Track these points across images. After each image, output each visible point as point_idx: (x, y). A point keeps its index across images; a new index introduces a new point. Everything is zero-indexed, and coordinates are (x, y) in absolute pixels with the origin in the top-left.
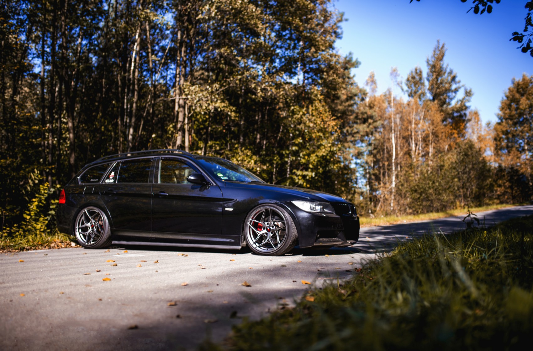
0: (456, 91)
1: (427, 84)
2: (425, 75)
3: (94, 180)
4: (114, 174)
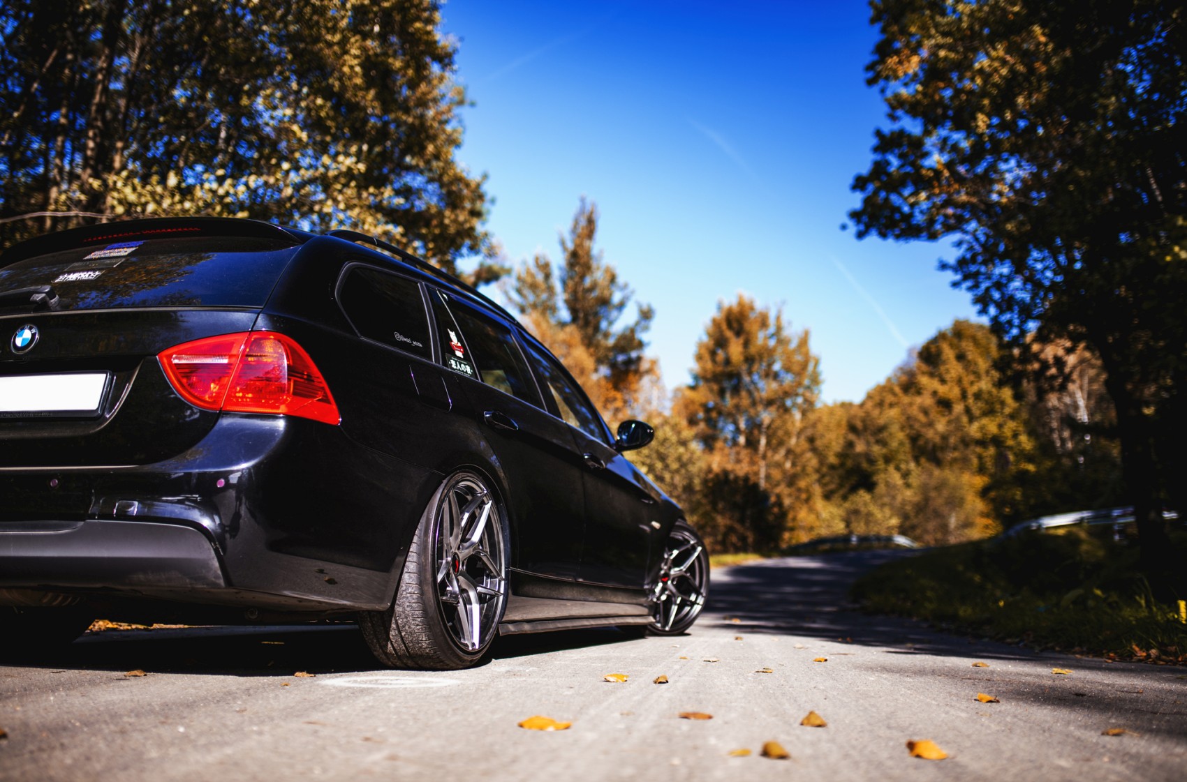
0: (621, 306)
1: (560, 288)
3: (409, 341)
4: (458, 341)
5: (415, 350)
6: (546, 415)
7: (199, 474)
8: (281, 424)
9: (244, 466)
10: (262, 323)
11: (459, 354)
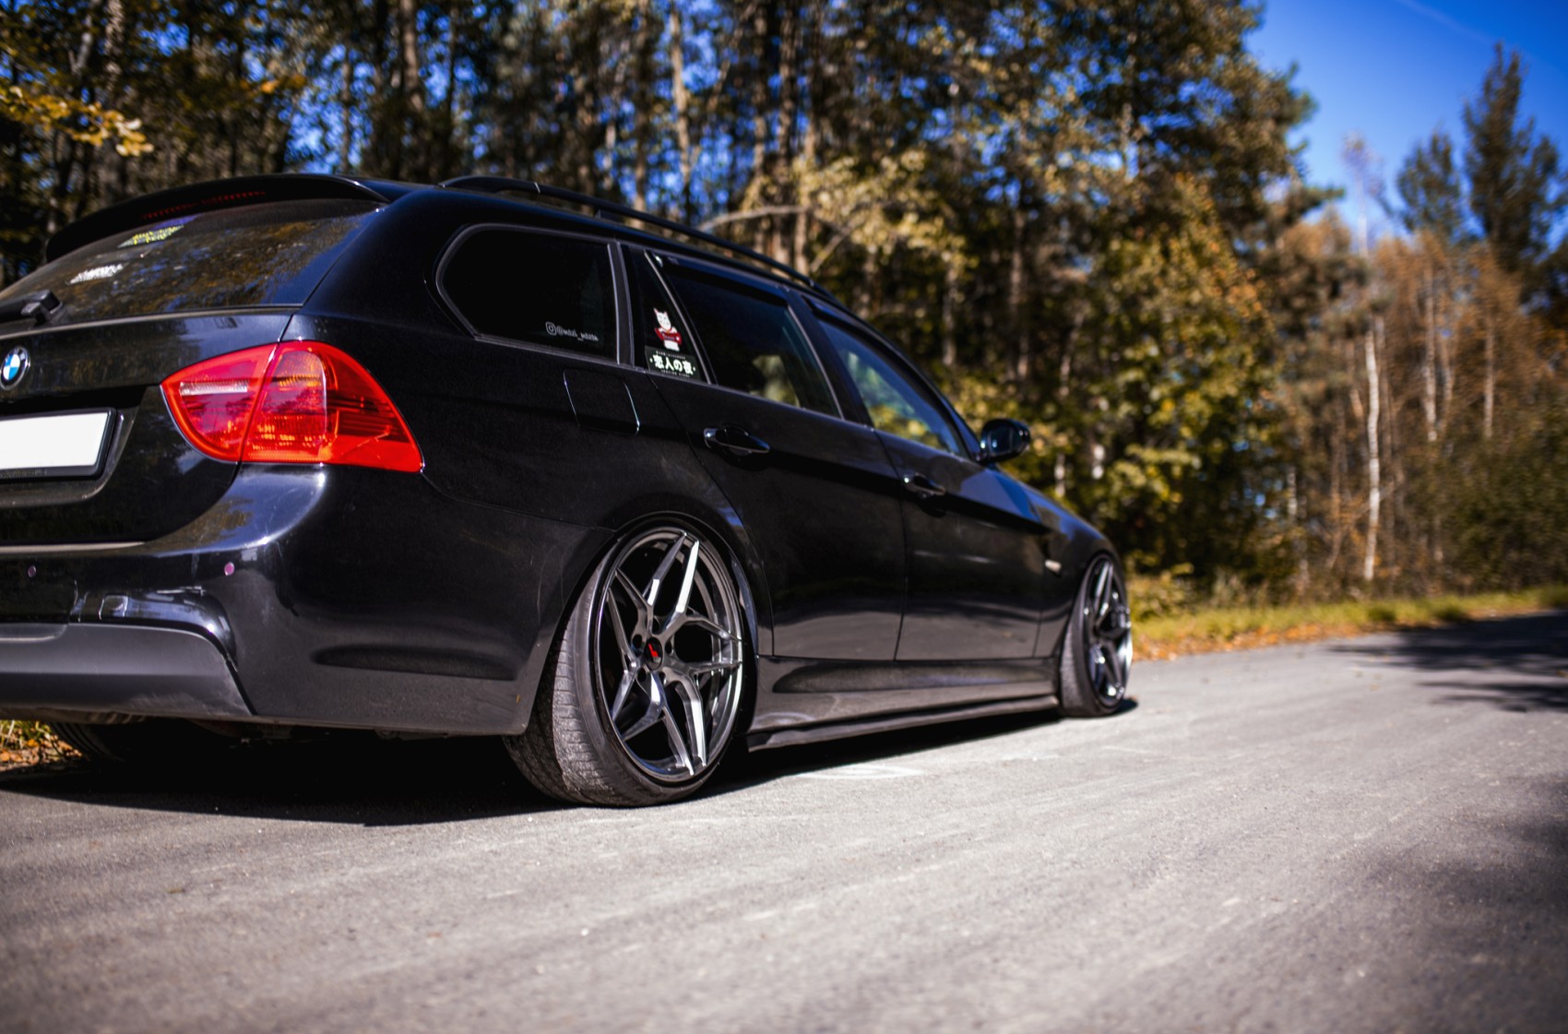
0: (1560, 205)
1: (1466, 187)
2: (1458, 159)
3: (573, 334)
4: (673, 324)
5: (587, 348)
6: (842, 425)
7: (202, 556)
8: (321, 480)
9: (265, 540)
10: (297, 329)
11: (672, 345)
